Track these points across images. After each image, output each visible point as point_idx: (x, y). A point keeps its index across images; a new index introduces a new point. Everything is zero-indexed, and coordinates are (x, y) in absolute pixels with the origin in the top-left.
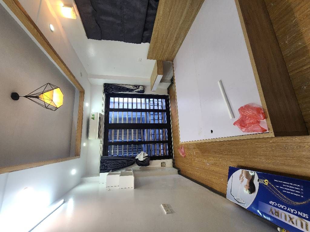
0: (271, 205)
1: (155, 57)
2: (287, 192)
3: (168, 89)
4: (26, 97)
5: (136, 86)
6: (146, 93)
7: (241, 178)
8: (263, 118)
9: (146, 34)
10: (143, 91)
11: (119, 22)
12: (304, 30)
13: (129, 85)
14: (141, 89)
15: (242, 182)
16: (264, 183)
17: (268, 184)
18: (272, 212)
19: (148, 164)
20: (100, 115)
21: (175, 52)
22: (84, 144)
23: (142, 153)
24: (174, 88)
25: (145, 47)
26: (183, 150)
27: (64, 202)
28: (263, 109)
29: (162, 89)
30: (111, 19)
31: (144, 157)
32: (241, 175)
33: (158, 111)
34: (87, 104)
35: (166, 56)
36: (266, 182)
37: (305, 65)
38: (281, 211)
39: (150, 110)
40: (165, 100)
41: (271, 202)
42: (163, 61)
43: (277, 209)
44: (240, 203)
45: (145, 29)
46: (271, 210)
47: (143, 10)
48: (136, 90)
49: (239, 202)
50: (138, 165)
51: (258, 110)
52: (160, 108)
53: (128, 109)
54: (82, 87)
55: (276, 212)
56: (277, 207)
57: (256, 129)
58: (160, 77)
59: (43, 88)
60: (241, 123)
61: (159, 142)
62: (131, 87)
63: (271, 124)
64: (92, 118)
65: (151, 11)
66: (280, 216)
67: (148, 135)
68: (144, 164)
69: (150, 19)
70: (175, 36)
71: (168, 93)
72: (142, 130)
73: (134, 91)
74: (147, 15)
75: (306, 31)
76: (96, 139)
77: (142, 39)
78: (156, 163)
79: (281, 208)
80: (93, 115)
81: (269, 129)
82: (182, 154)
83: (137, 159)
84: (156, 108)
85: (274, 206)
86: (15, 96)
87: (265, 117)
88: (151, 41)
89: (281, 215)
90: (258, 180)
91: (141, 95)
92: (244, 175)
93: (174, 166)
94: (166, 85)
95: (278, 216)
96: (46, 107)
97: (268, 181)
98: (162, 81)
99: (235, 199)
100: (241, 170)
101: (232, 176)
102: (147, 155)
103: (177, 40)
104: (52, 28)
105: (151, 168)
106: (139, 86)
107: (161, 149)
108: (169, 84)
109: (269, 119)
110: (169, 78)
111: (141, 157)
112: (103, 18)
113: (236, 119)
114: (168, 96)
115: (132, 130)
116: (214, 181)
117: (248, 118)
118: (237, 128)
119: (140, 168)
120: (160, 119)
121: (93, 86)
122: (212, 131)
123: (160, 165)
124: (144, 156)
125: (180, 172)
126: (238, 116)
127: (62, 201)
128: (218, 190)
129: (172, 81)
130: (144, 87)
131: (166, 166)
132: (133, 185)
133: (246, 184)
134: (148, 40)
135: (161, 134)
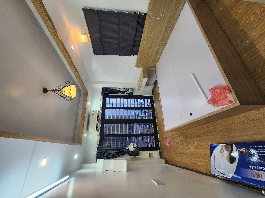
0: (251, 169)
1: (142, 66)
2: (263, 154)
3: (152, 91)
4: (52, 91)
5: (127, 89)
6: (135, 94)
7: (222, 151)
8: (228, 93)
9: (135, 49)
10: (132, 93)
11: (116, 42)
12: (248, 33)
13: (122, 88)
14: (130, 91)
15: (223, 155)
16: (242, 151)
17: (246, 151)
18: (253, 175)
19: (138, 155)
20: (98, 112)
21: (156, 61)
22: (85, 135)
23: (133, 144)
24: (157, 90)
25: (134, 59)
26: (168, 141)
27: (69, 178)
28: (228, 86)
29: (147, 91)
30: (111, 40)
31: (134, 148)
32: (222, 149)
33: (145, 108)
34: (89, 103)
35: (150, 65)
36: (244, 150)
37: (254, 55)
38: (260, 172)
39: (138, 108)
40: (150, 100)
41: (251, 167)
42: (148, 69)
43: (257, 171)
44: (225, 174)
45: (134, 46)
46: (252, 173)
47: (133, 33)
48: (127, 93)
49: (223, 174)
50: (129, 155)
51: (224, 88)
52: (146, 106)
53: (120, 107)
54: (86, 89)
55: (257, 174)
56: (257, 169)
57: (225, 103)
58: (146, 80)
59: (64, 85)
60: (214, 101)
61: (147, 135)
62: (123, 90)
63: (235, 96)
64: (92, 114)
65: (138, 34)
66: (261, 177)
67: (137, 129)
68: (134, 154)
69: (138, 39)
70: (156, 49)
71: (153, 94)
72: (132, 124)
73: (125, 93)
74: (136, 36)
75: (250, 33)
76: (94, 130)
77: (132, 53)
78: (145, 154)
79: (260, 170)
80: (93, 112)
81: (235, 101)
82: (168, 144)
83: (128, 149)
84: (143, 106)
85: (254, 169)
86: (45, 91)
87: (230, 92)
88: (139, 54)
89: (261, 175)
90: (237, 149)
91: (131, 96)
92: (224, 149)
93: (161, 157)
94: (150, 88)
95: (259, 177)
96: (65, 97)
97: (245, 149)
98: (147, 84)
99: (219, 172)
100: (220, 145)
101: (213, 152)
102: (136, 145)
103: (157, 52)
104: (73, 48)
105: (140, 158)
106: (129, 89)
107: (149, 142)
108: (153, 87)
109: (233, 92)
110: (152, 82)
111: (131, 147)
112: (106, 40)
113: (209, 99)
114: (152, 96)
115: (124, 124)
116: (199, 163)
117: (218, 96)
118: (210, 105)
119: (130, 158)
120: (146, 115)
121: (94, 90)
122: (191, 114)
123: (148, 156)
124: (134, 146)
125: (166, 162)
126: (210, 96)
127: (68, 177)
128: (204, 171)
129: (156, 84)
130: (133, 89)
131: (154, 157)
132: (125, 169)
133: (227, 156)
134: (136, 53)
135: (148, 129)
